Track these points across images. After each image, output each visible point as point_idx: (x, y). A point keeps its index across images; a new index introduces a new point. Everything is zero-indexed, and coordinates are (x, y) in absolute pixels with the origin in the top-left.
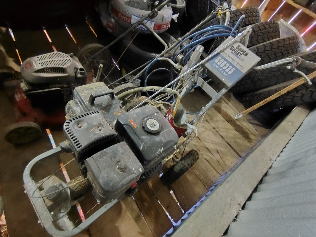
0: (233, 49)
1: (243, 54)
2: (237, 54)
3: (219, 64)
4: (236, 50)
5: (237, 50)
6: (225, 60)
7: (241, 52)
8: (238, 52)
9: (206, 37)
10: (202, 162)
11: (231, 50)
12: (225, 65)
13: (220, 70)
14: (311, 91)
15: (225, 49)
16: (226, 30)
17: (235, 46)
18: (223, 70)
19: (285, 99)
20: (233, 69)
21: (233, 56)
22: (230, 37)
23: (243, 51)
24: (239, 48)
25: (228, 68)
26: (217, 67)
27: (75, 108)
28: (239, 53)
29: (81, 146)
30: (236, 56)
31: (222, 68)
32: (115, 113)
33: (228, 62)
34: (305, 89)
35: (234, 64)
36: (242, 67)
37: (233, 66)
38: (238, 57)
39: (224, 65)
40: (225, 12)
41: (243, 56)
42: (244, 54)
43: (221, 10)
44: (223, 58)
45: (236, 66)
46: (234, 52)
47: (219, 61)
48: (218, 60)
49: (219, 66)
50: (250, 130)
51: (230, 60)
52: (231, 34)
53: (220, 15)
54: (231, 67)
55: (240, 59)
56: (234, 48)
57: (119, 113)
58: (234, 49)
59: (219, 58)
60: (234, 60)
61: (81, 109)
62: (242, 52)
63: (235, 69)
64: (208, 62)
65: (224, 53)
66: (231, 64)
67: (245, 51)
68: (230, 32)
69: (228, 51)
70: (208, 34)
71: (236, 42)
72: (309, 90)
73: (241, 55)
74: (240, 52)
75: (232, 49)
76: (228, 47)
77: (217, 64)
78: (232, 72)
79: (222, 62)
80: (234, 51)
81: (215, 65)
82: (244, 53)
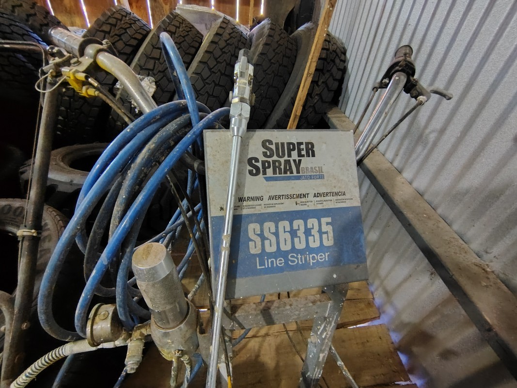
3: (271, 249)
4: (270, 160)
11: (257, 173)
12: (293, 233)
13: (297, 260)
17: (256, 150)
18: (301, 252)
20: (324, 220)
25: (308, 232)
26: (279, 262)
31: (293, 249)
33: (291, 216)
35: (311, 206)
36: (337, 194)
37: (318, 214)
39: (288, 236)
41: (306, 162)
47: (263, 238)
48: (258, 240)
49: (279, 253)
51: (289, 206)
54: (312, 222)
60: (300, 196)
66: (304, 215)
69: (256, 186)
78: (331, 235)
81: (268, 263)
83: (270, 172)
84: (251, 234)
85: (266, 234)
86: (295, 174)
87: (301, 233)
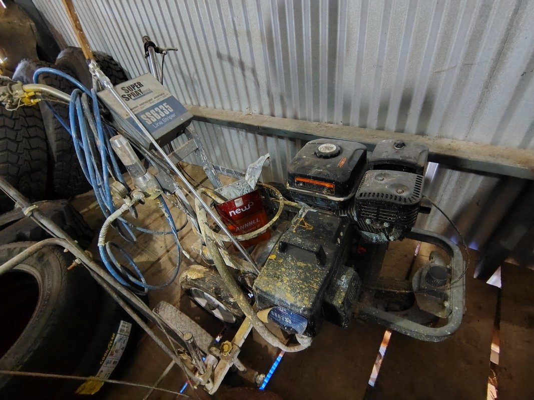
3: (154, 120)
4: (129, 93)
7: (135, 89)
11: (129, 99)
12: (158, 113)
13: (165, 120)
17: (122, 92)
18: (165, 117)
25: (162, 110)
32: (311, 229)
33: (152, 108)
35: (156, 102)
37: (160, 104)
41: (142, 89)
44: (143, 113)
48: (148, 119)
54: (161, 107)
60: (149, 101)
65: (136, 109)
79: (152, 115)
81: (157, 125)
83: (132, 97)
84: (144, 119)
85: (149, 116)
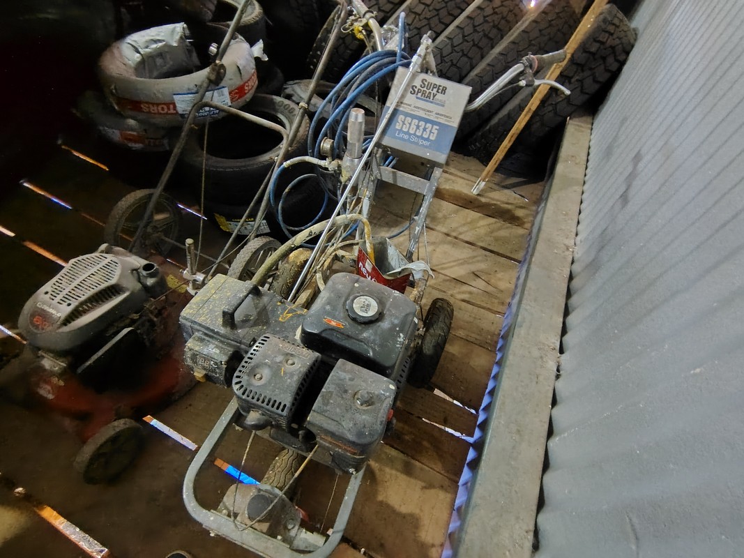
0: (416, 90)
1: (438, 92)
2: (427, 97)
3: (405, 129)
4: (422, 89)
5: (425, 89)
6: (413, 117)
7: (432, 90)
8: (428, 91)
9: (358, 90)
10: (460, 309)
11: (414, 94)
12: (418, 127)
13: (414, 139)
14: (577, 80)
15: (403, 96)
16: (386, 60)
17: (417, 83)
18: (418, 137)
19: (543, 116)
20: (435, 127)
21: (421, 104)
22: (400, 70)
23: (435, 86)
24: (426, 83)
25: (425, 129)
26: (406, 137)
27: (205, 350)
28: (430, 93)
29: (285, 406)
30: (427, 101)
31: (415, 134)
32: (280, 319)
33: (420, 119)
34: (567, 81)
35: (432, 118)
36: (447, 117)
37: (433, 123)
38: (431, 102)
39: (415, 127)
40: (364, 21)
41: (439, 96)
42: (440, 91)
43: (356, 20)
44: (407, 115)
45: (436, 120)
46: (422, 95)
47: (404, 123)
48: (401, 123)
49: (407, 133)
50: (510, 202)
51: (422, 114)
52: (398, 63)
53: (361, 32)
54: (429, 125)
55: (438, 104)
56: (416, 87)
57: (287, 313)
58: (419, 89)
59: (401, 117)
60: (428, 111)
61: (217, 347)
62: (435, 90)
63: (438, 127)
64: (385, 135)
65: (405, 106)
66: (427, 121)
67: (440, 86)
68: (395, 60)
69: (410, 99)
70: (358, 82)
71: (414, 76)
72: (573, 80)
73: (434, 96)
74: (430, 91)
75: (415, 92)
76: (405, 90)
77: (401, 131)
78: (435, 135)
79: (410, 124)
80: (420, 95)
81: (401, 135)
82: (439, 89)
84: (399, 119)
85: (406, 122)
86: (431, 100)
87: (421, 128)
